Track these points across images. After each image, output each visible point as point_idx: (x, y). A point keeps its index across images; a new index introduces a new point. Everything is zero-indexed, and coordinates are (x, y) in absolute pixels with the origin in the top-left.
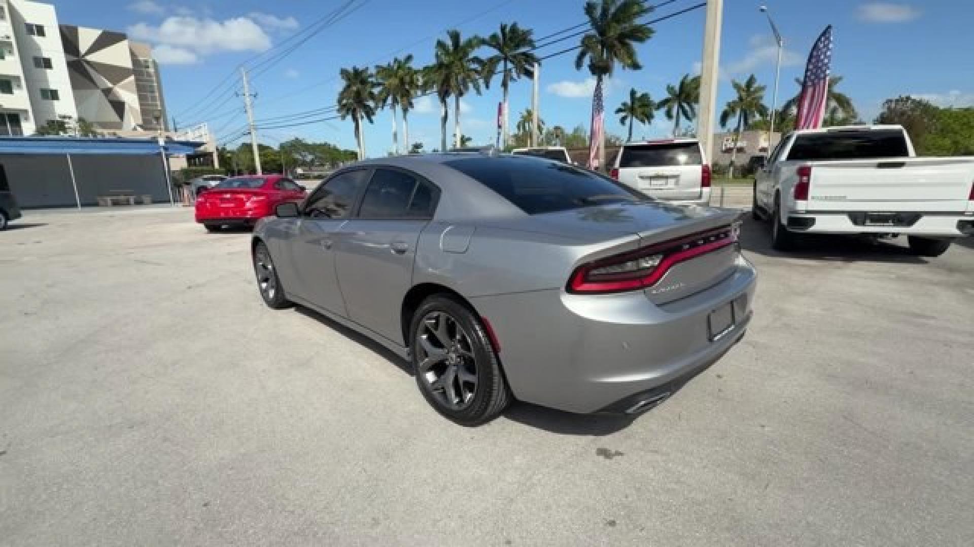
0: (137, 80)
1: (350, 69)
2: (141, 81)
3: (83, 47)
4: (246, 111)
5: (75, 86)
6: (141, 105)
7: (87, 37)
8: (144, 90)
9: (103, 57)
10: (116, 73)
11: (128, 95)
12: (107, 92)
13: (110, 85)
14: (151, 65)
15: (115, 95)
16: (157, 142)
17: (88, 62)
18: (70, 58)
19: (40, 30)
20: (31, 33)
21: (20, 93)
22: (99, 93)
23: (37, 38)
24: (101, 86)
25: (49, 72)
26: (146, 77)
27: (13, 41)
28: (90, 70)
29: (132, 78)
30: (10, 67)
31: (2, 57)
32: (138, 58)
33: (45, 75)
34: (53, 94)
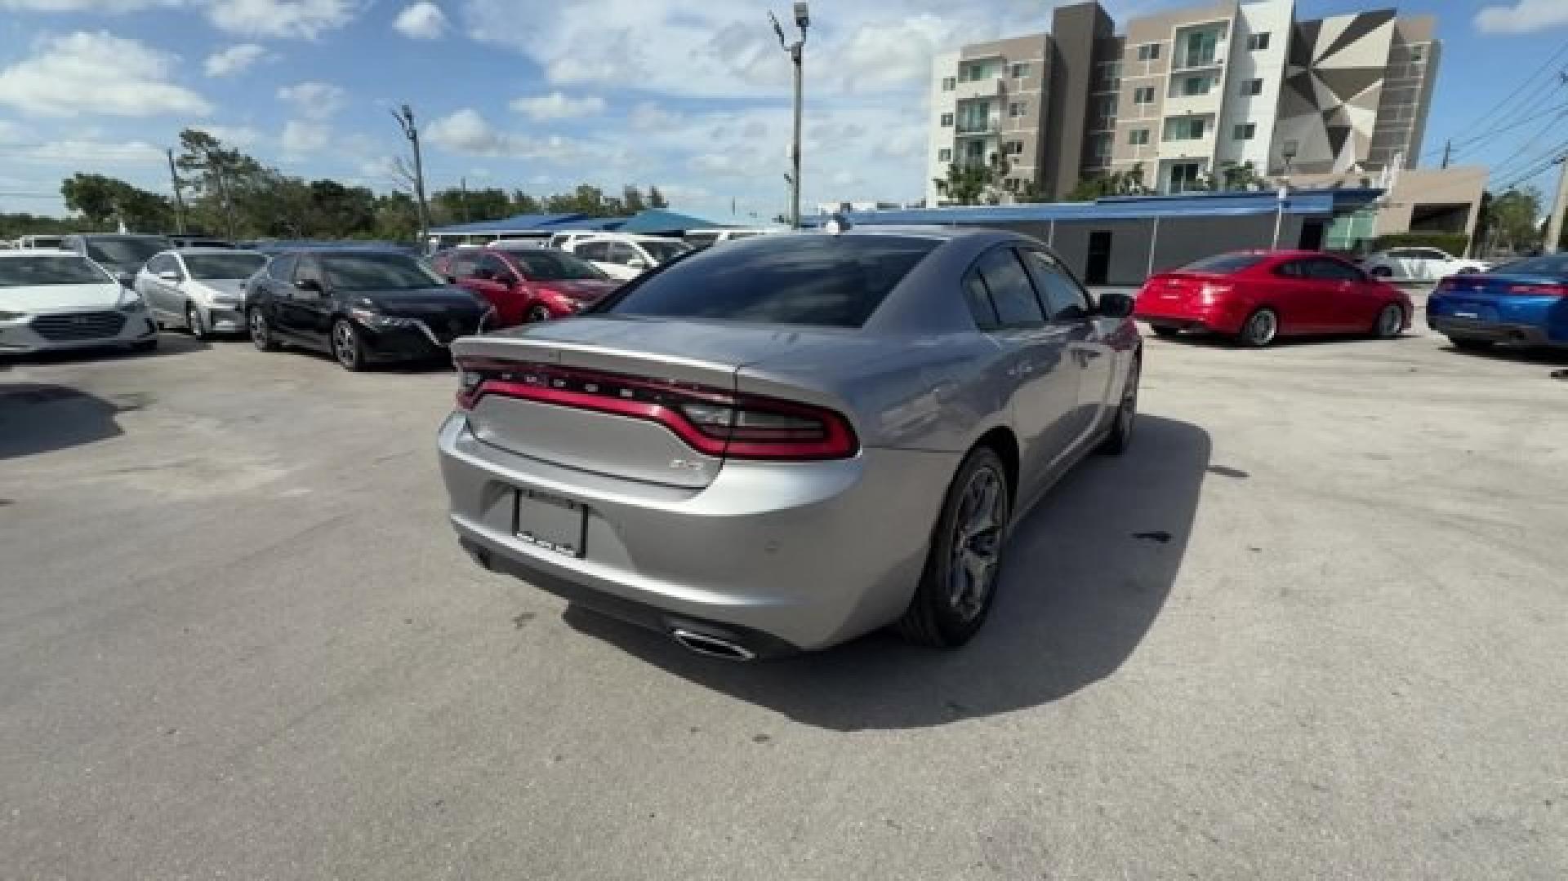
0: (1386, 85)
2: (1394, 85)
3: (1321, 47)
5: (1285, 110)
6: (1377, 127)
7: (1333, 28)
8: (1392, 103)
9: (1344, 58)
10: (1351, 82)
11: (1361, 118)
12: (1330, 113)
13: (1338, 102)
14: (1425, 52)
15: (1340, 118)
16: (1275, 194)
17: (1320, 74)
18: (1295, 71)
19: (1263, 41)
20: (1252, 46)
21: (1209, 136)
22: (1317, 117)
23: (1256, 54)
24: (1324, 106)
25: (1254, 99)
26: (1407, 77)
27: (1224, 66)
28: (1317, 83)
29: (1379, 83)
30: (1209, 102)
31: (1205, 91)
32: (1407, 45)
33: (1247, 104)
34: (1248, 131)
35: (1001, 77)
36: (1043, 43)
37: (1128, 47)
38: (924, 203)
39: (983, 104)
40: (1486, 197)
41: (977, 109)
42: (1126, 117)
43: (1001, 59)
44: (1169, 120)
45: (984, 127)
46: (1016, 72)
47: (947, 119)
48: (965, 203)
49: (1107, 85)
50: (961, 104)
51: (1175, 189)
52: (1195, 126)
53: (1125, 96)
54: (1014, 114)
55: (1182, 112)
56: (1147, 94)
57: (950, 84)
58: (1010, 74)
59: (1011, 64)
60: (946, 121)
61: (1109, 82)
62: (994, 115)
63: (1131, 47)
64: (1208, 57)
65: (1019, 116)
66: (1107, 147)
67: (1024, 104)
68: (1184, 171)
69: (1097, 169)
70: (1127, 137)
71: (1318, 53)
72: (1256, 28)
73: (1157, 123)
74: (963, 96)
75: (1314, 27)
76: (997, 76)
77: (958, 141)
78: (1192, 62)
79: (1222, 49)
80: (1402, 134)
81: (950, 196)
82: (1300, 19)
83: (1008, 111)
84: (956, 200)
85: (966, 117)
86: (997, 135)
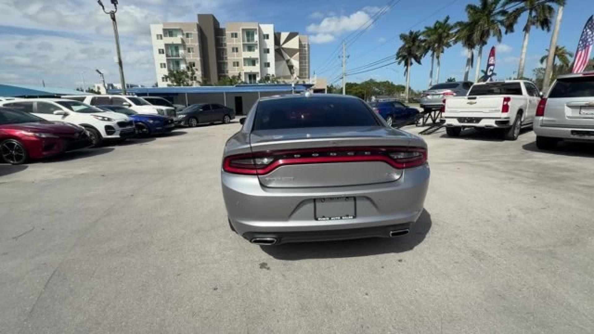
0: (300, 54)
1: (407, 33)
2: (301, 54)
3: (282, 41)
4: (342, 66)
5: (276, 60)
6: (300, 66)
7: (284, 36)
8: (302, 59)
9: (288, 45)
10: (292, 52)
11: (295, 63)
12: (288, 61)
13: (289, 58)
14: (306, 46)
15: (291, 63)
17: (283, 48)
18: (277, 47)
19: (267, 37)
20: (265, 38)
21: (258, 65)
22: (284, 62)
23: (266, 40)
24: (286, 59)
25: (268, 55)
26: (304, 52)
27: (258, 43)
28: (283, 52)
29: (298, 53)
30: (255, 54)
31: (254, 50)
32: (302, 43)
33: (266, 57)
34: (268, 65)
35: (181, 37)
36: (196, 26)
37: (227, 32)
38: (157, 85)
39: (176, 47)
40: (328, 87)
41: (174, 49)
42: (231, 57)
43: (180, 30)
44: (245, 59)
45: (178, 56)
46: (188, 35)
47: (161, 51)
48: (180, 85)
49: (222, 45)
50: (167, 45)
51: (251, 83)
52: (253, 62)
53: (229, 49)
54: (189, 51)
55: (248, 57)
56: (236, 50)
57: (160, 37)
58: (185, 36)
59: (185, 32)
60: (161, 52)
61: (222, 44)
62: (181, 51)
63: (228, 32)
64: (253, 39)
65: (192, 53)
66: (225, 67)
67: (192, 48)
68: (252, 76)
69: (223, 74)
70: (232, 64)
71: (282, 42)
72: (265, 33)
73: (241, 59)
74: (167, 43)
75: (279, 34)
76: (180, 36)
77: (168, 60)
78: (248, 41)
79: (256, 37)
80: (305, 69)
81: (172, 82)
82: (276, 32)
83: (187, 50)
84: (175, 84)
85: (170, 51)
86: (184, 60)
